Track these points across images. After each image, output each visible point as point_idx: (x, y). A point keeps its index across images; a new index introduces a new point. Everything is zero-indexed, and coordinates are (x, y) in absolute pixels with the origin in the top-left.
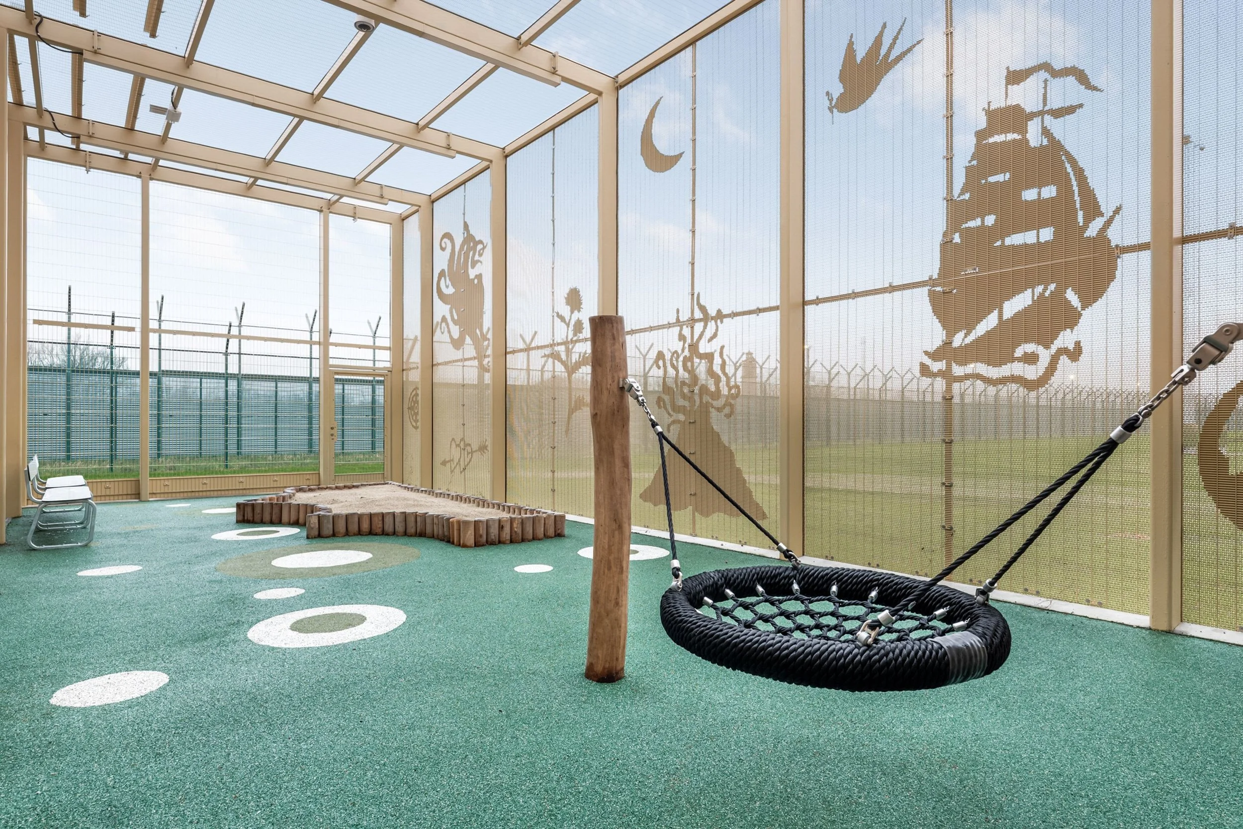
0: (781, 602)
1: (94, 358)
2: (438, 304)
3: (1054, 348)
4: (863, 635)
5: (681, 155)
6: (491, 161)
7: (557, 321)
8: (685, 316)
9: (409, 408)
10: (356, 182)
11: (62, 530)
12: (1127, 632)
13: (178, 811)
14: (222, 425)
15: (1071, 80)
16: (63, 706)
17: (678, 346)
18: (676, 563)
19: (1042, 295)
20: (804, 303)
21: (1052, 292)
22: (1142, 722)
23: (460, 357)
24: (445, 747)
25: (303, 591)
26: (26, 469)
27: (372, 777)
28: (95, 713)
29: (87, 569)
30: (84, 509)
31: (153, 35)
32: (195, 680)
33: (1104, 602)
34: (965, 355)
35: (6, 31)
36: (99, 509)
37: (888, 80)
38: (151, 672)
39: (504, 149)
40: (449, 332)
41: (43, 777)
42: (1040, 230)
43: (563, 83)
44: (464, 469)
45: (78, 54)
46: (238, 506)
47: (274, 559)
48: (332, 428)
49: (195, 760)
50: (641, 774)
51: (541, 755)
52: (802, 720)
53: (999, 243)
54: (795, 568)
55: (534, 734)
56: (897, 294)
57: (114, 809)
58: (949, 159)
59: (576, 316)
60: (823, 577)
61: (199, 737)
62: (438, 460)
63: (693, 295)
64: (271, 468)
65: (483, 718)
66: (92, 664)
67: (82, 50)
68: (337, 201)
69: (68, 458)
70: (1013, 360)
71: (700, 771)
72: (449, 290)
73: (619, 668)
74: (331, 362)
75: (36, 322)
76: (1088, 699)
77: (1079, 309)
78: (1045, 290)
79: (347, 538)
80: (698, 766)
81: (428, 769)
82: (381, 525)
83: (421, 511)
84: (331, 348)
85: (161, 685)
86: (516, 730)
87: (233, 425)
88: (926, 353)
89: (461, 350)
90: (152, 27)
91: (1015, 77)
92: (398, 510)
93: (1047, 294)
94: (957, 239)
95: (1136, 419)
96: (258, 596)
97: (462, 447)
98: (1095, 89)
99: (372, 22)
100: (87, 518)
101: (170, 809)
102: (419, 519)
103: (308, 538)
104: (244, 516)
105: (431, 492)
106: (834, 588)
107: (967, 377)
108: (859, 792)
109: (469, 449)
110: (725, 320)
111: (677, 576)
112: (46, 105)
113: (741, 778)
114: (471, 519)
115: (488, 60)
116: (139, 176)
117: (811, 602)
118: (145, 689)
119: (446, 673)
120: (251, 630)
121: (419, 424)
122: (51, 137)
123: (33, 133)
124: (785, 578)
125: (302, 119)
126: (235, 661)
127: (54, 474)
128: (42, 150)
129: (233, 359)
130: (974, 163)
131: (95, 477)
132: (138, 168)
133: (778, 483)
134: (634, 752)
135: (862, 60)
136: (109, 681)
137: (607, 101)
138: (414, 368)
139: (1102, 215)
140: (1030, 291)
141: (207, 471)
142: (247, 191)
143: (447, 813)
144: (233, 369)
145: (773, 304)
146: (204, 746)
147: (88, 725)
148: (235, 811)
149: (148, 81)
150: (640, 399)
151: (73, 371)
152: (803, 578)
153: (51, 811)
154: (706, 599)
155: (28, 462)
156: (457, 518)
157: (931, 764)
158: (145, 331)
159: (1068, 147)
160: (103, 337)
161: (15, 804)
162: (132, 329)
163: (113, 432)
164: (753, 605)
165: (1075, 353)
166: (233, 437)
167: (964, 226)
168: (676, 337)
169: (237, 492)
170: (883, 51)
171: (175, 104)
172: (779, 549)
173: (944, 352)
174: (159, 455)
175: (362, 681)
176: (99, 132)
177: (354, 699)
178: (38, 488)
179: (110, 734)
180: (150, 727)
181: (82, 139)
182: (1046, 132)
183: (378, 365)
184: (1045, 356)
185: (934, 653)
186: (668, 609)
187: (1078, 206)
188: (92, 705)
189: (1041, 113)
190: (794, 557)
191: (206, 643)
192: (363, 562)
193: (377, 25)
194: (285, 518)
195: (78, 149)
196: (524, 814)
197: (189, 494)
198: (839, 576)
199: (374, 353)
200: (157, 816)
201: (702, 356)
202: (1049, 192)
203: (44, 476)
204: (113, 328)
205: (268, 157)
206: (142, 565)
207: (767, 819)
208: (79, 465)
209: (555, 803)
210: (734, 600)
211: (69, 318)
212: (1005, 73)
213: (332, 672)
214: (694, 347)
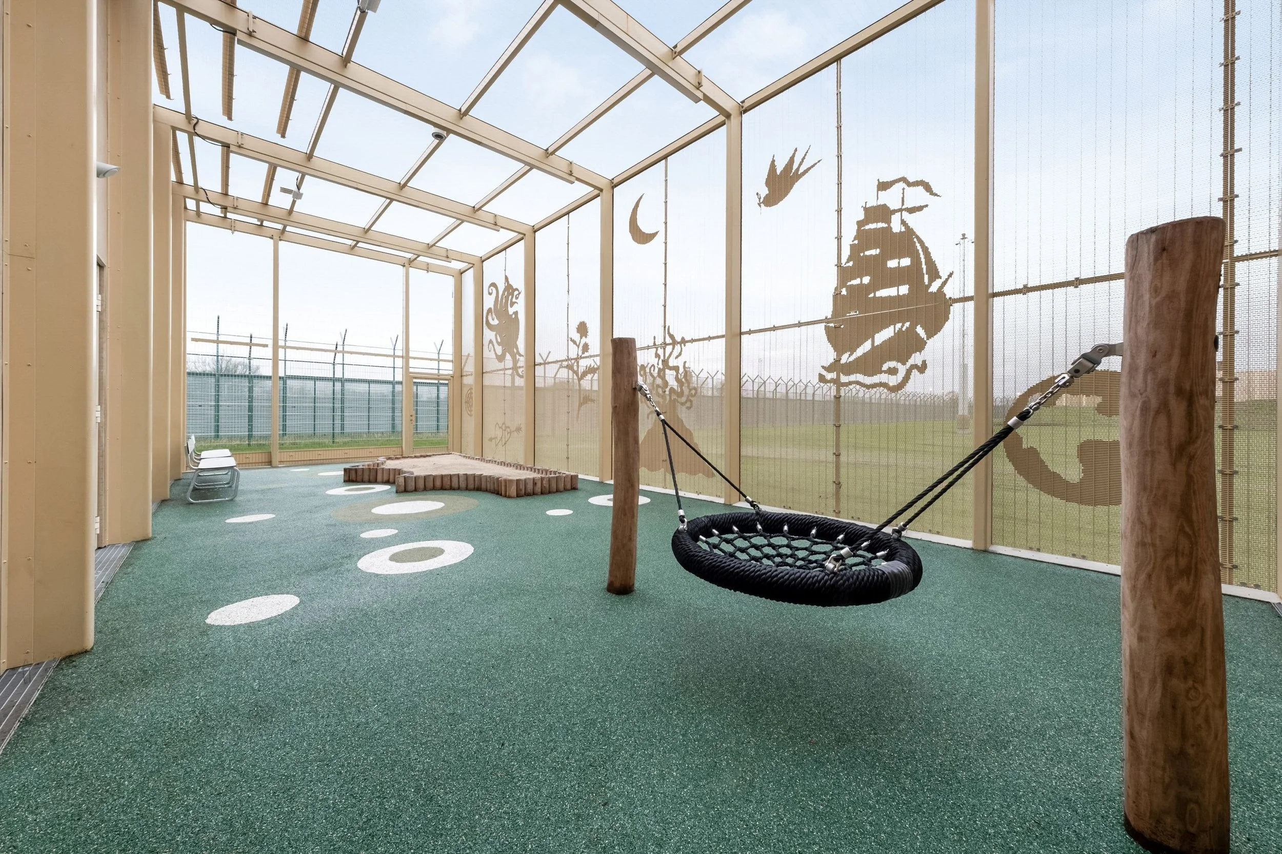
0: (751, 537)
1: (236, 366)
2: (487, 331)
3: (908, 365)
4: (830, 565)
5: (657, 233)
6: (525, 235)
7: (571, 343)
8: (659, 341)
9: (466, 402)
10: (430, 247)
11: (213, 489)
12: (958, 551)
13: (312, 708)
14: (330, 414)
15: (920, 189)
16: (217, 624)
17: (654, 361)
18: (681, 512)
19: (900, 329)
20: (741, 334)
21: (907, 328)
22: (986, 615)
23: (502, 367)
24: (513, 648)
25: (397, 531)
26: (186, 445)
27: (461, 674)
28: (242, 629)
29: (233, 517)
30: (230, 473)
31: (283, 136)
32: (319, 601)
33: (940, 531)
34: (849, 369)
35: (170, 128)
36: (242, 473)
37: (797, 186)
38: (285, 595)
39: (533, 226)
40: (494, 350)
41: (200, 685)
42: (900, 287)
43: (576, 181)
44: (505, 444)
45: (226, 146)
46: (345, 470)
47: (373, 508)
48: (411, 416)
49: (323, 665)
50: (658, 664)
51: (584, 652)
52: (762, 619)
53: (872, 295)
54: (757, 513)
55: (576, 636)
56: (803, 328)
57: (260, 708)
58: (839, 238)
59: (584, 340)
60: (777, 519)
61: (325, 646)
62: (487, 436)
63: (665, 327)
64: (367, 443)
65: (538, 624)
66: (238, 590)
67: (229, 144)
68: (415, 259)
69: (217, 437)
70: (881, 372)
71: (699, 660)
72: (495, 322)
73: (631, 584)
74: (411, 370)
75: (193, 340)
76: (947, 599)
77: (925, 339)
78: (902, 327)
79: (425, 492)
80: (697, 656)
81: (502, 666)
82: (449, 483)
83: (478, 473)
84: (410, 360)
85: (294, 606)
86: (564, 632)
87: (338, 413)
88: (823, 367)
89: (503, 363)
90: (282, 131)
91: (883, 186)
92: (462, 472)
93: (904, 329)
94: (844, 292)
95: (1028, 412)
96: (363, 535)
97: (504, 428)
98: (936, 195)
99: (444, 133)
100: (232, 479)
101: (305, 706)
102: (476, 479)
103: (397, 492)
104: (349, 477)
105: (482, 459)
106: (786, 528)
107: (850, 383)
108: (812, 673)
109: (508, 430)
110: (687, 344)
111: (683, 522)
112: (200, 184)
113: (729, 664)
114: (515, 478)
115: (526, 163)
116: (272, 238)
117: (771, 537)
118: (281, 610)
119: (507, 590)
120: (360, 561)
121: (473, 413)
122: (205, 207)
123: (191, 204)
124: (751, 520)
125: (392, 200)
126: (349, 585)
127: (207, 449)
128: (198, 215)
129: (339, 368)
130: (856, 242)
131: (239, 449)
132: (272, 232)
133: (723, 452)
134: (651, 647)
135: (781, 172)
136: (253, 603)
137: (606, 194)
138: (469, 375)
139: (940, 278)
140: (892, 327)
141: (320, 445)
142: (352, 250)
143: (520, 701)
144: (338, 375)
145: (720, 334)
146: (330, 654)
147: (237, 640)
148: (357, 707)
149: (278, 168)
150: (648, 396)
151: (222, 375)
152: (764, 520)
153: (208, 713)
154: (701, 537)
155: (187, 440)
156: (504, 477)
157: (856, 649)
158: (276, 347)
159: (918, 233)
160: (244, 351)
161: (178, 708)
162: (266, 346)
163: (250, 418)
164: (733, 540)
165: (922, 368)
166: (338, 422)
167: (849, 283)
168: (654, 355)
169: (343, 460)
170: (795, 167)
171: (299, 188)
172: (747, 501)
173: (835, 366)
174: (284, 435)
175: (446, 598)
176: (241, 205)
177: (441, 612)
178: (195, 459)
179: (255, 646)
180: (286, 640)
181: (229, 209)
182: (903, 222)
183: (441, 372)
184: (902, 370)
185: (880, 578)
186: (680, 546)
187: (925, 271)
188: (239, 623)
189: (901, 210)
190: (757, 506)
191: (326, 572)
192: (439, 509)
193: (448, 135)
194: (379, 478)
195: (225, 217)
196: (578, 700)
197: (308, 462)
198: (788, 519)
199: (439, 364)
200: (294, 713)
201: (671, 368)
202: (906, 262)
203: (199, 450)
204: (251, 345)
205: (367, 228)
206: (275, 514)
207: (752, 695)
208: (224, 442)
209: (600, 690)
210: (719, 537)
211: (218, 338)
212: (877, 183)
213: (423, 592)
214: (665, 362)
